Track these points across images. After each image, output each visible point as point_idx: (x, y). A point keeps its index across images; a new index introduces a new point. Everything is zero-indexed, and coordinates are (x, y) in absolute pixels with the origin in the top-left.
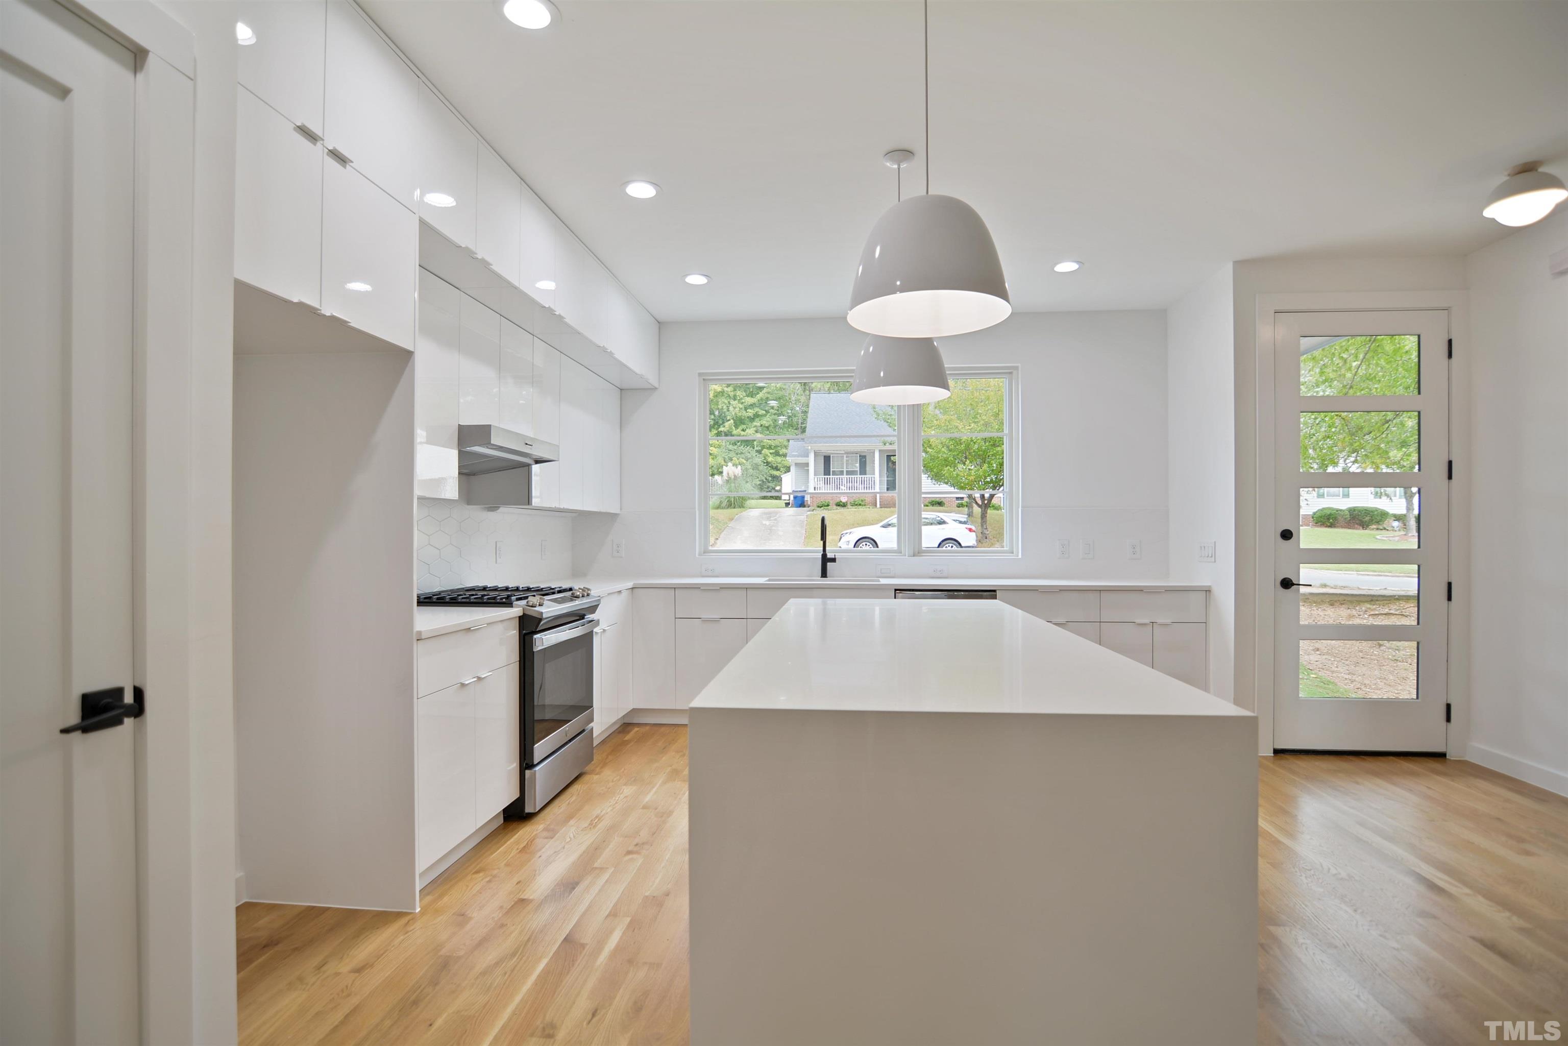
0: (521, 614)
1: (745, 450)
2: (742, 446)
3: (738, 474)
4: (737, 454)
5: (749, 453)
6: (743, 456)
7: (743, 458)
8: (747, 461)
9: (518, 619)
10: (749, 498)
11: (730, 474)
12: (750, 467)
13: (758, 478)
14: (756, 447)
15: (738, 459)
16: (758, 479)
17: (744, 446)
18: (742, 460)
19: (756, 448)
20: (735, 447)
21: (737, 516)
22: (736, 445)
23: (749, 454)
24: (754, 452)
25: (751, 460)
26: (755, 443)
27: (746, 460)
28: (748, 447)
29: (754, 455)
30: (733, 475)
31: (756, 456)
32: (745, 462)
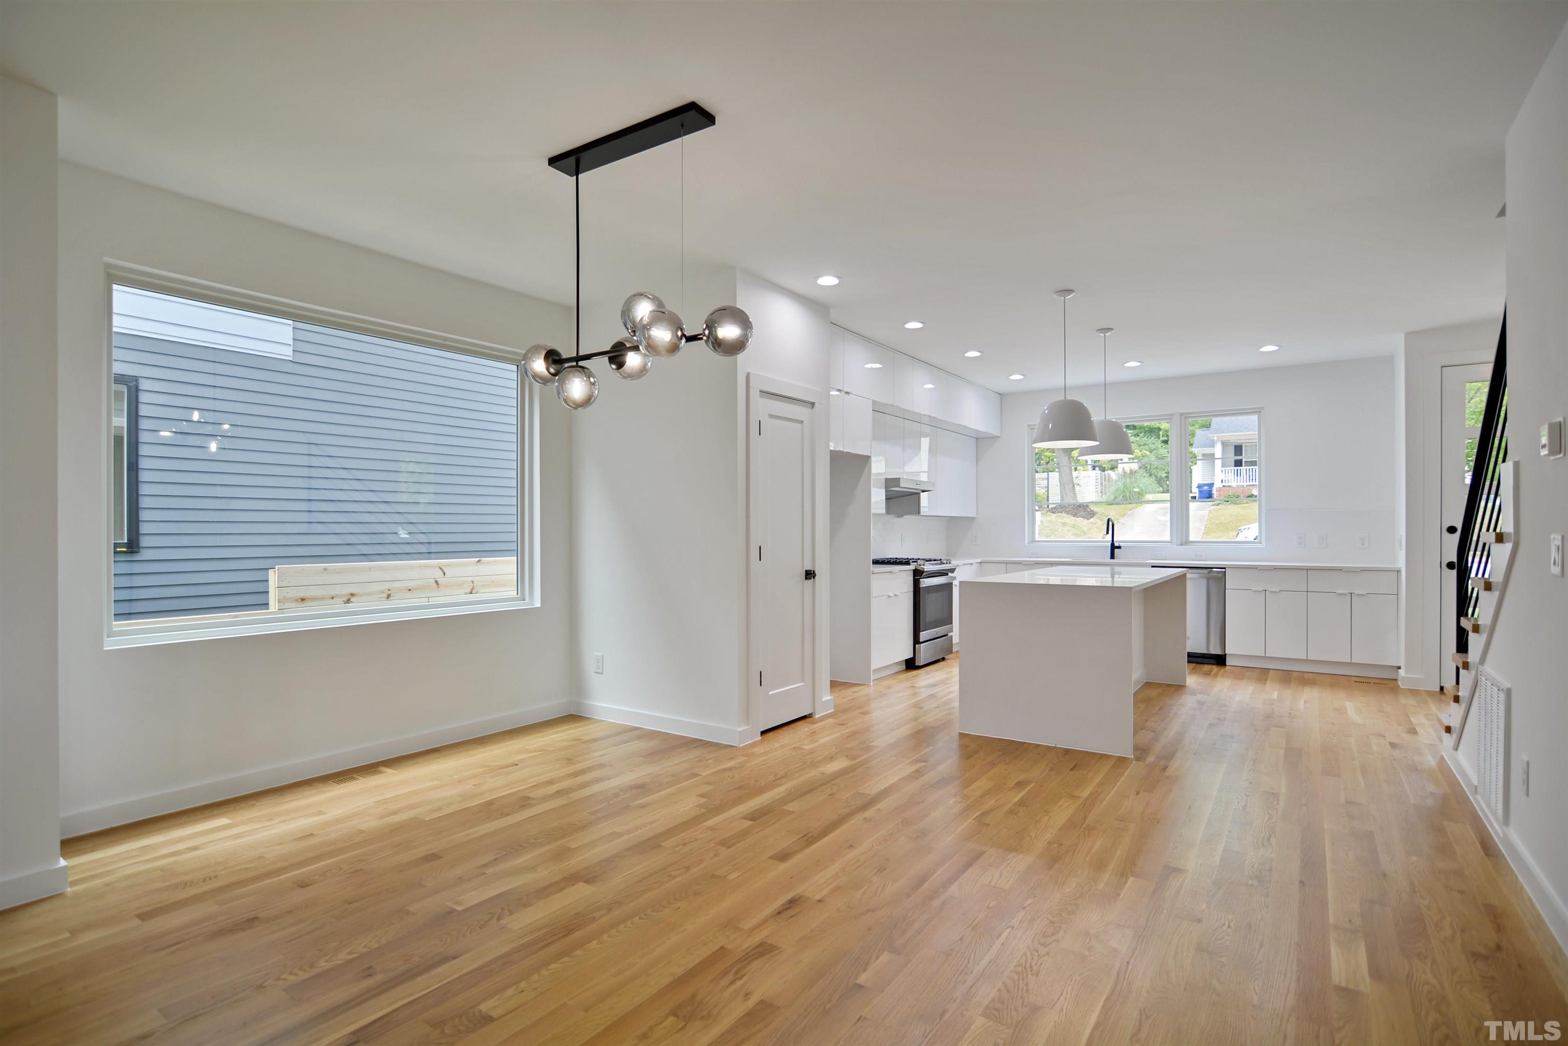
0: (914, 569)
1: (1148, 440)
2: (1146, 437)
3: (1134, 469)
4: (1139, 446)
5: (1154, 443)
6: (1146, 447)
7: (1146, 450)
8: (1151, 452)
9: (912, 572)
10: (1147, 493)
11: (1125, 469)
12: (1154, 459)
13: (1164, 470)
14: (1161, 437)
15: (1141, 451)
16: (1163, 472)
17: (1148, 437)
18: (1145, 452)
19: (1162, 439)
20: (1138, 439)
21: (1130, 512)
22: (1138, 436)
23: (1153, 445)
24: (1160, 442)
25: (1156, 451)
26: (1161, 433)
27: (1149, 452)
28: (1152, 438)
29: (1160, 446)
30: (1128, 469)
31: (1162, 446)
32: (1148, 453)
